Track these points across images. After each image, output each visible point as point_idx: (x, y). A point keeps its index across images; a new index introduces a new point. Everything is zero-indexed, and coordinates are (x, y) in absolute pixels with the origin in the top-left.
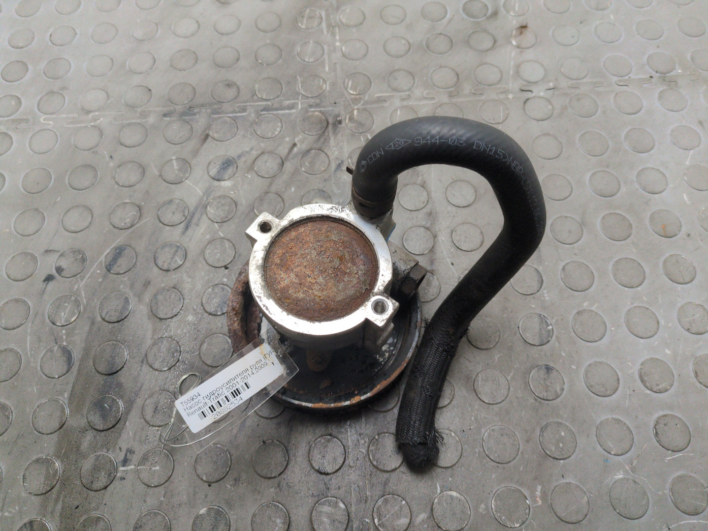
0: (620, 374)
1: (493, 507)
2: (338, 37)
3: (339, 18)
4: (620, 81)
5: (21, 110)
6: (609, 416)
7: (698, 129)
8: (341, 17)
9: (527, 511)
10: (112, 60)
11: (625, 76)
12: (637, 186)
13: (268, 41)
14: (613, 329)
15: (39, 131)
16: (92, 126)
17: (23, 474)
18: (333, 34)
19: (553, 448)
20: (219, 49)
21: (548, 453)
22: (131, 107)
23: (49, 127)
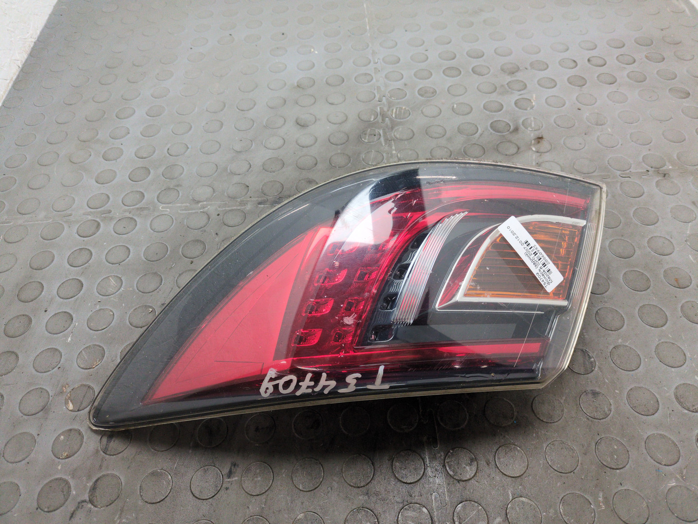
0: (658, 396)
1: (561, 511)
2: (394, 148)
3: (394, 135)
4: (622, 174)
5: (143, 202)
6: (655, 432)
7: (692, 207)
8: (395, 133)
9: (593, 514)
10: (216, 165)
11: (626, 171)
12: (649, 250)
13: (339, 151)
14: (646, 360)
15: (158, 216)
16: (201, 212)
17: (139, 485)
18: (390, 146)
19: (609, 460)
20: (301, 157)
21: (605, 464)
22: (233, 198)
23: (166, 213)
